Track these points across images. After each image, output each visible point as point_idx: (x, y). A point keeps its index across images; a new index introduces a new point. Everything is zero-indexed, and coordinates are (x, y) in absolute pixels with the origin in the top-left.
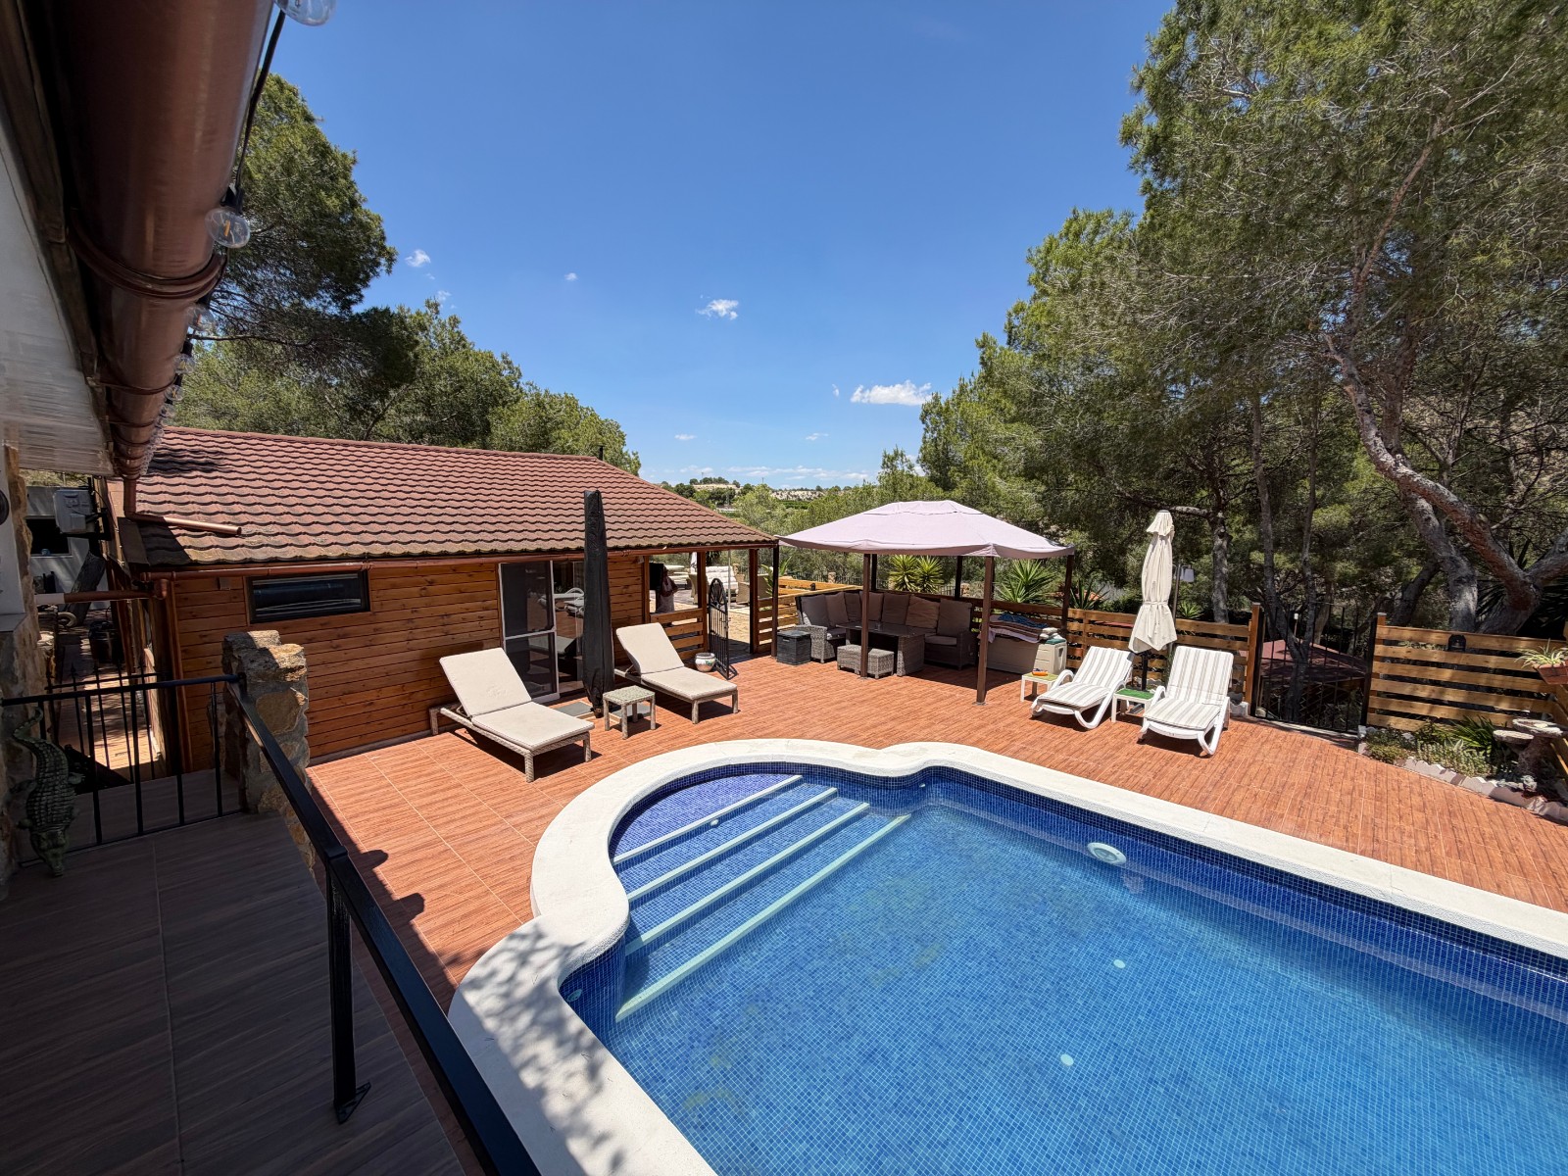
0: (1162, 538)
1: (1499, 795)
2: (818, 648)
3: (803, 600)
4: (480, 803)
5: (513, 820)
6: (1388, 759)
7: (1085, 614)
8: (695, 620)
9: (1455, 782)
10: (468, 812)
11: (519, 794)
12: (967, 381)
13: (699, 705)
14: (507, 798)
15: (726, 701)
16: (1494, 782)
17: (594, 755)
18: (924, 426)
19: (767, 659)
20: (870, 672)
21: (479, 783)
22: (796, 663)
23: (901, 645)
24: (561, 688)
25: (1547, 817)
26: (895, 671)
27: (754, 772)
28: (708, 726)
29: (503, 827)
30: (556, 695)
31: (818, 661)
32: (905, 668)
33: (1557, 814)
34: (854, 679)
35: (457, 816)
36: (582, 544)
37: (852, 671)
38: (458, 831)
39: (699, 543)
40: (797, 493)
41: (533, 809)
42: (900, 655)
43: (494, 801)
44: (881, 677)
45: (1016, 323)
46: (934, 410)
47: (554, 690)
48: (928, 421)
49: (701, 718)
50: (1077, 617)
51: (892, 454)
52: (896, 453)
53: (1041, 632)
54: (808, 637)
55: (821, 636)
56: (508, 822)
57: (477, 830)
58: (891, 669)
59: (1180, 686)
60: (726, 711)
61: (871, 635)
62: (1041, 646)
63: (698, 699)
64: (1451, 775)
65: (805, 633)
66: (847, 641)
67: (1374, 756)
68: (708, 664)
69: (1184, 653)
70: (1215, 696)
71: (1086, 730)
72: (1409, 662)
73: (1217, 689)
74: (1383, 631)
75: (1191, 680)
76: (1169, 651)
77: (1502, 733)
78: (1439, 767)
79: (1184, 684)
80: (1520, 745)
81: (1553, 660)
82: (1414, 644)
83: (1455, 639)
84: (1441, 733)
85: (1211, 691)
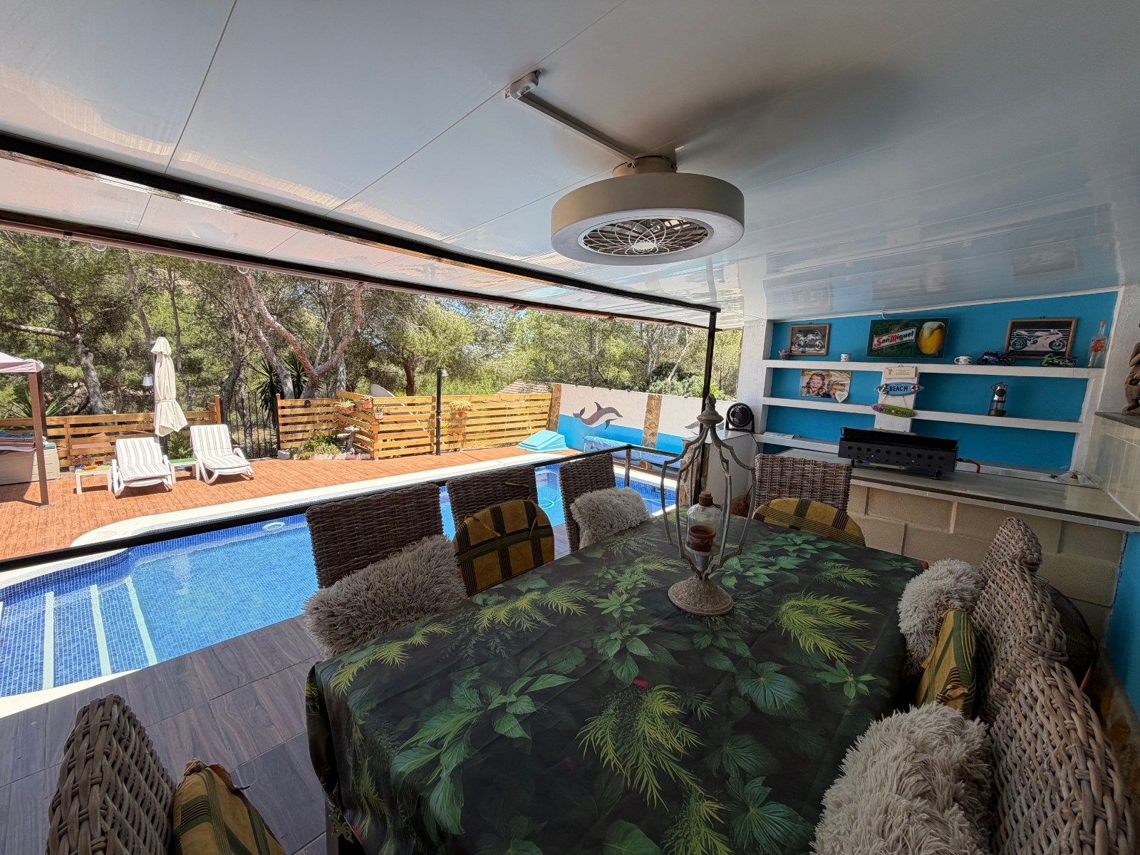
0: (166, 356)
1: (347, 458)
6: (307, 458)
7: (65, 420)
9: (333, 459)
16: (345, 454)
25: (363, 460)
33: (364, 458)
50: (56, 424)
59: (203, 450)
64: (331, 456)
67: (301, 459)
69: (195, 430)
70: (226, 450)
71: (170, 490)
72: (291, 415)
73: (225, 446)
74: (280, 403)
75: (208, 444)
76: (187, 429)
77: (339, 435)
78: (326, 455)
79: (206, 447)
80: (347, 438)
81: (348, 404)
82: (292, 407)
83: (306, 402)
84: (314, 443)
85: (222, 448)
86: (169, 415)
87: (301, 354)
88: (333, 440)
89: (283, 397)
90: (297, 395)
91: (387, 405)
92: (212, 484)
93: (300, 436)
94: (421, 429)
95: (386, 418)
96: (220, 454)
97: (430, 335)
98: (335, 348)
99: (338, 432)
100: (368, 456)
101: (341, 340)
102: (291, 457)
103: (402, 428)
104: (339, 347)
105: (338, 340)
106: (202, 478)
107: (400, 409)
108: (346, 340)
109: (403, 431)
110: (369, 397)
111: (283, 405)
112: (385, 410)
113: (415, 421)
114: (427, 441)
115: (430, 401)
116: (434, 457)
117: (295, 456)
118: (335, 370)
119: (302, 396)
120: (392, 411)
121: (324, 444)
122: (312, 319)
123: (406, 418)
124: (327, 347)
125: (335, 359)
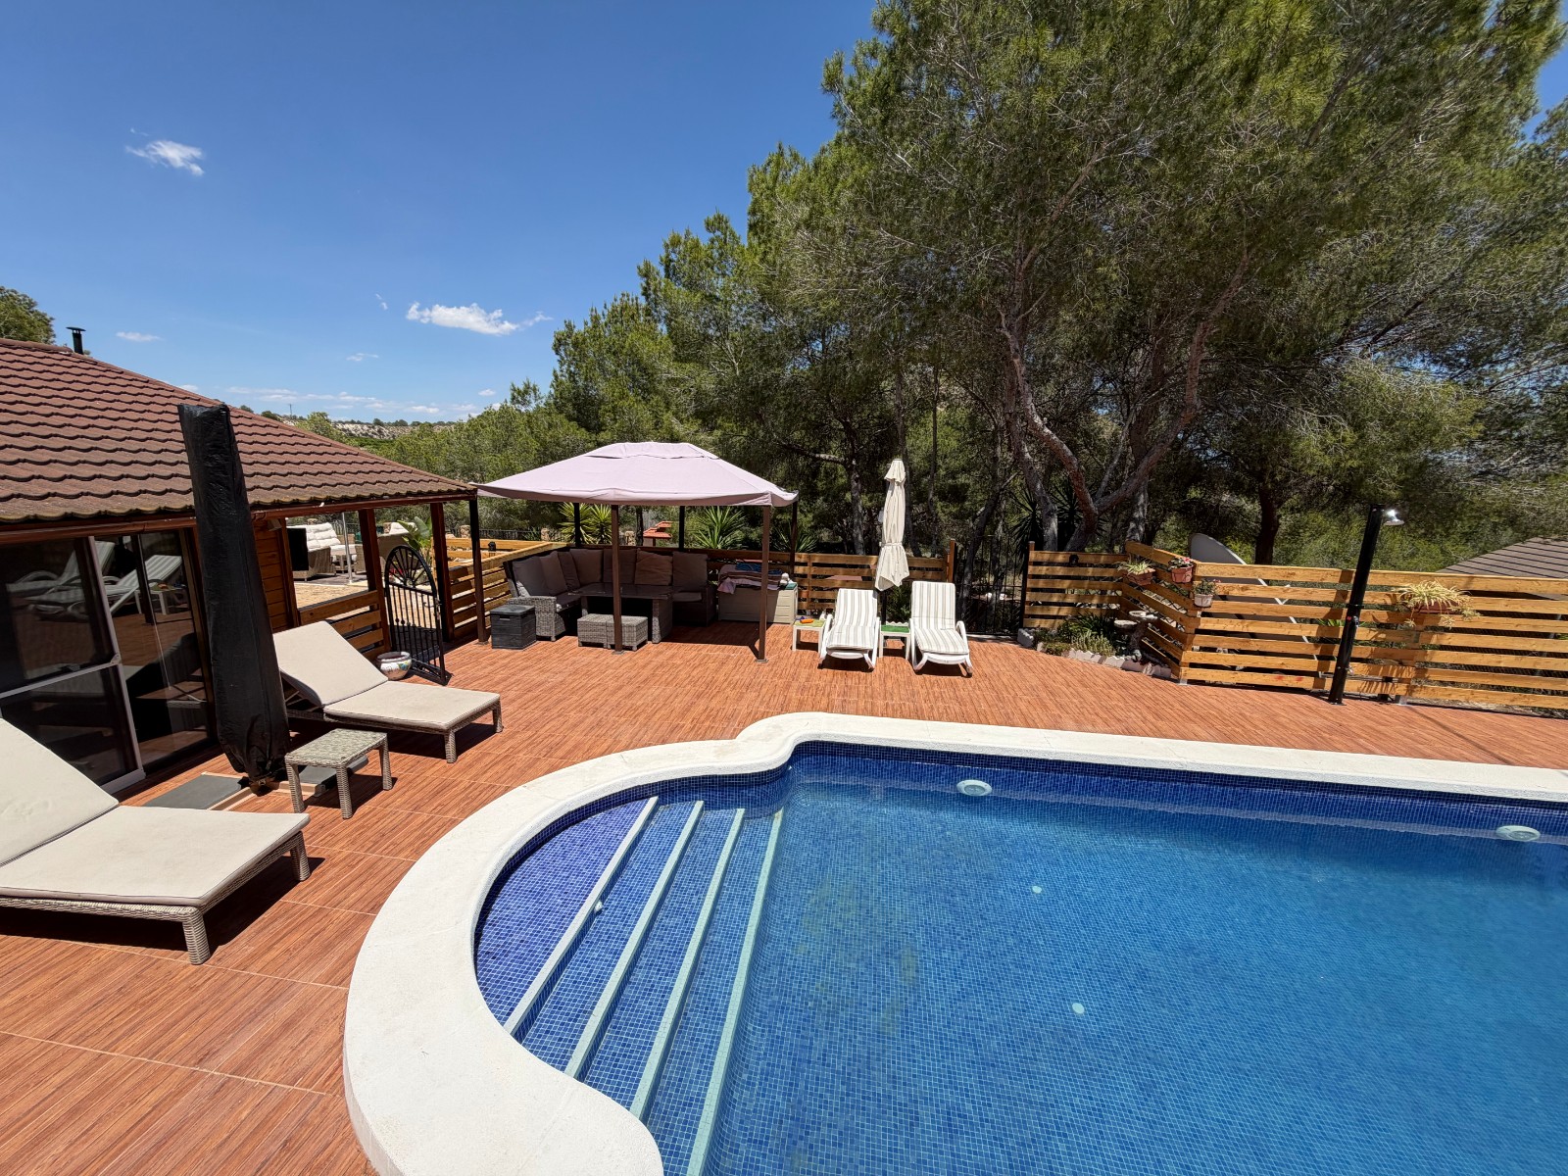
0: (899, 484)
1: (1126, 666)
2: (546, 622)
3: (516, 565)
4: (100, 1059)
5: (224, 1058)
6: (1057, 652)
7: (809, 557)
8: (368, 608)
9: (1100, 662)
10: (80, 1092)
11: (196, 997)
12: (600, 313)
13: (456, 734)
14: (168, 1017)
15: (487, 720)
16: (1123, 658)
17: (314, 863)
18: (558, 357)
19: (473, 646)
20: (626, 644)
21: (60, 1013)
22: (521, 647)
23: (656, 609)
24: (145, 755)
25: (1154, 676)
26: (650, 639)
27: (599, 811)
28: (478, 760)
29: (210, 1087)
30: (139, 774)
31: (548, 639)
32: (661, 633)
33: (1159, 673)
34: (607, 656)
35: (52, 1115)
36: (189, 500)
37: (600, 645)
38: (84, 1152)
39: (372, 496)
40: (346, 426)
41: (254, 1016)
42: (656, 621)
43: (138, 1038)
44: (639, 646)
45: (673, 256)
46: (569, 341)
47: (130, 765)
48: (563, 353)
49: (459, 751)
50: (802, 561)
51: (522, 388)
52: (527, 387)
53: (780, 578)
54: (532, 612)
55: (548, 609)
56: (212, 1070)
57: (141, 1124)
58: (646, 637)
59: (921, 616)
60: (489, 731)
61: (624, 601)
62: (781, 593)
63: (454, 726)
64: (1098, 657)
65: (528, 607)
66: (584, 611)
67: (1048, 651)
68: (402, 668)
69: (918, 586)
70: (947, 621)
71: (871, 670)
72: (1045, 577)
73: (947, 616)
74: (1033, 555)
75: (928, 611)
76: (907, 586)
77: (1118, 622)
78: (1089, 653)
79: (924, 614)
80: (1131, 629)
81: (1143, 568)
82: (1050, 563)
83: (1073, 557)
84: (1073, 628)
85: (944, 618)
86: (892, 564)
87: (1077, 478)
88: (1104, 626)
89: (1039, 547)
90: (1061, 544)
91: (1224, 580)
92: (918, 672)
93: (1054, 611)
94: (1299, 639)
95: (1218, 606)
96: (940, 626)
97: (1347, 432)
98: (1135, 467)
99: (1117, 614)
100: (1166, 671)
101: (1147, 452)
102: (1034, 646)
103: (1252, 629)
104: (1142, 466)
105: (1142, 452)
106: (910, 659)
107: (1254, 591)
108: (1157, 452)
109: (1253, 635)
110: (1187, 561)
111: (1040, 559)
112: (1220, 588)
113: (1287, 620)
114: (1312, 665)
115: (1336, 580)
116: (1322, 705)
117: (1040, 645)
118: (1130, 504)
119: (1068, 547)
120: (1235, 593)
121: (1089, 633)
122: (1106, 422)
123: (1265, 609)
124: (1122, 465)
125: (1132, 486)
